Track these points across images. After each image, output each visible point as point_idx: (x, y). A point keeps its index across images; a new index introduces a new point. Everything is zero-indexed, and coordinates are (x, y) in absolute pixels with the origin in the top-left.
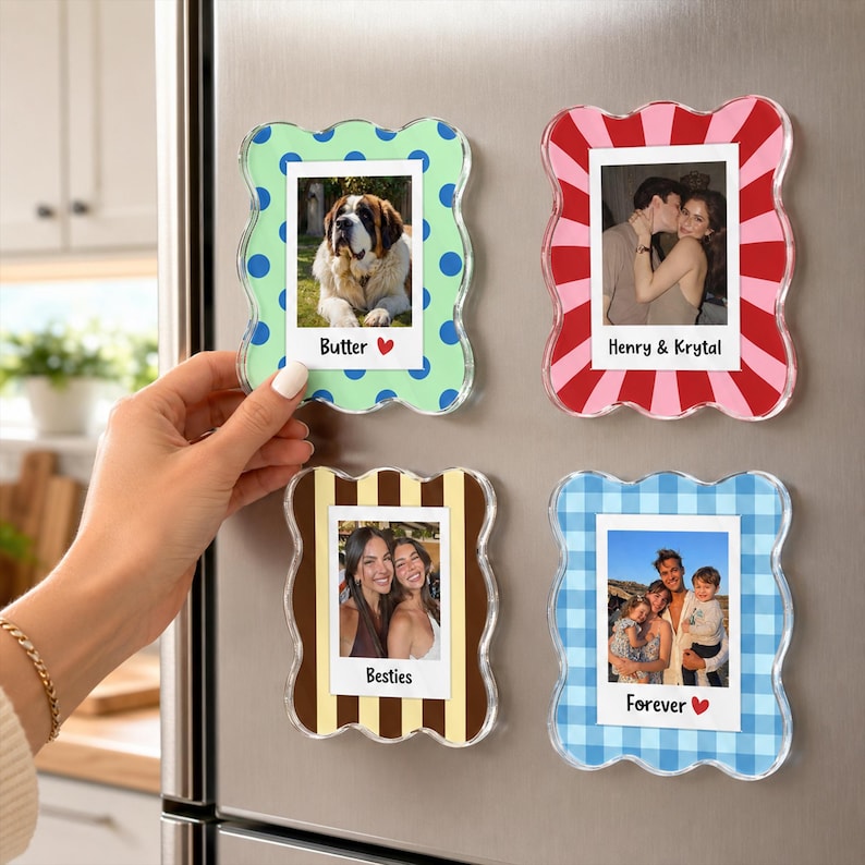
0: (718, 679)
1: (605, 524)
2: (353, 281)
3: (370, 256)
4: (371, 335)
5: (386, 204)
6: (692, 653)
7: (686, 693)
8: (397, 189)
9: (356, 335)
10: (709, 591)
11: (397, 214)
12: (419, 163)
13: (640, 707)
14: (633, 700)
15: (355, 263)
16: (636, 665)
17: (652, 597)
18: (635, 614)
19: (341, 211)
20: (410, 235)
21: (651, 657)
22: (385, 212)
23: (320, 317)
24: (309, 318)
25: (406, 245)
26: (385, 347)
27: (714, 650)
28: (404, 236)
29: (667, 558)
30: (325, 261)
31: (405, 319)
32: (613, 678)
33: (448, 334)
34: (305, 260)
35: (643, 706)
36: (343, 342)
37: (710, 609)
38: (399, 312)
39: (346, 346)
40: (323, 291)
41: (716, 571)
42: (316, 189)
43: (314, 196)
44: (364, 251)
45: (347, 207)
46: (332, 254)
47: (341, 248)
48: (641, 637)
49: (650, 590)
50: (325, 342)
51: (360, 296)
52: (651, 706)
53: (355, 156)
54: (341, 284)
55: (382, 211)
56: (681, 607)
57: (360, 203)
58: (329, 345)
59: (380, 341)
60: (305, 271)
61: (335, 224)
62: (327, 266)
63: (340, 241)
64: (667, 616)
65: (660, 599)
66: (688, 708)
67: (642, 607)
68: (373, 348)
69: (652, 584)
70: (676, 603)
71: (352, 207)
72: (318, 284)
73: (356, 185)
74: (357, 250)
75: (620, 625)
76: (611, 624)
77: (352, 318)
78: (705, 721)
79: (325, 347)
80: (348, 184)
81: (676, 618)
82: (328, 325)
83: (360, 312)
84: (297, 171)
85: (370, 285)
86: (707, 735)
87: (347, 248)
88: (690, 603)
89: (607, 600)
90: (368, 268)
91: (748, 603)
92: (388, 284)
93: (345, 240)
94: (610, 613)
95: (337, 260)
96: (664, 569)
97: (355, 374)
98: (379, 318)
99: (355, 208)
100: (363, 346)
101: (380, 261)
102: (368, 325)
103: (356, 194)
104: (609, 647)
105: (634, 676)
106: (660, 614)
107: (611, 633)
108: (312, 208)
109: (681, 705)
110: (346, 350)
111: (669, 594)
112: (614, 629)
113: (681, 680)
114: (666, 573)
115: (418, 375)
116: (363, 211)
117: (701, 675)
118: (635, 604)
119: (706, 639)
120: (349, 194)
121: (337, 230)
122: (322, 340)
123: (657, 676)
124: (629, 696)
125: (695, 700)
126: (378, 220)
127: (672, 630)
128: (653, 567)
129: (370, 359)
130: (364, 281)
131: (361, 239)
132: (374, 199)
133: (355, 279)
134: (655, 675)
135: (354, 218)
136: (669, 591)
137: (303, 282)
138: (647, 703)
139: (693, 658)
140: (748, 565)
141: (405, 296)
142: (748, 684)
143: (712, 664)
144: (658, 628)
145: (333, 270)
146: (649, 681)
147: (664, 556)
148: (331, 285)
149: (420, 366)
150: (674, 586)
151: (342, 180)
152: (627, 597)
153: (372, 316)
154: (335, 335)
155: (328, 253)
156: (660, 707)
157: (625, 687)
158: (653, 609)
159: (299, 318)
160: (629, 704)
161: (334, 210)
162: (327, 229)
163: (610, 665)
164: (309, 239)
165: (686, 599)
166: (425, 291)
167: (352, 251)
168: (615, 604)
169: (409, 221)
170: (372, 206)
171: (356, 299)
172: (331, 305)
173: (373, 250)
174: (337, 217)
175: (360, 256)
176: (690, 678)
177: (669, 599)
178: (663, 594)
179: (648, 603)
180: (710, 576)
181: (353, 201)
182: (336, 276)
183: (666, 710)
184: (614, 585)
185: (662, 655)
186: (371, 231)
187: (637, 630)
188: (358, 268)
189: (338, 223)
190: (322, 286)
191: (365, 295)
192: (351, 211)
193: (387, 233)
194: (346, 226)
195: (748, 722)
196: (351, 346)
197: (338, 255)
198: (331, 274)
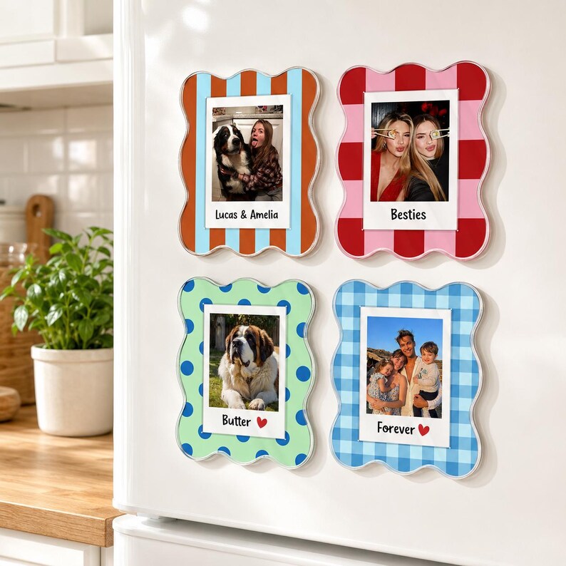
0: (435, 414)
1: (366, 313)
2: (242, 380)
3: (253, 365)
4: (253, 415)
5: (263, 332)
6: (420, 396)
7: (415, 422)
8: (270, 323)
9: (244, 414)
10: (430, 357)
11: (270, 339)
12: (284, 309)
13: (385, 430)
14: (381, 425)
15: (244, 368)
16: (385, 403)
17: (394, 360)
18: (384, 370)
19: (235, 335)
20: (278, 353)
21: (394, 398)
22: (263, 337)
23: (222, 402)
24: (216, 402)
25: (275, 359)
26: (262, 423)
27: (433, 395)
28: (274, 353)
29: (404, 335)
30: (226, 366)
31: (274, 406)
32: (369, 411)
33: (300, 419)
34: (214, 365)
35: (387, 429)
36: (236, 418)
37: (432, 369)
38: (270, 402)
39: (238, 420)
40: (224, 384)
41: (436, 345)
42: (220, 320)
43: (219, 325)
44: (249, 361)
45: (239, 333)
46: (230, 362)
47: (235, 359)
48: (388, 386)
49: (394, 354)
50: (225, 417)
51: (246, 389)
52: (392, 430)
53: (245, 302)
54: (235, 381)
55: (260, 337)
56: (413, 367)
57: (247, 331)
58: (227, 419)
59: (259, 419)
60: (214, 372)
61: (232, 344)
62: (227, 369)
63: (235, 355)
64: (404, 372)
65: (400, 361)
66: (416, 431)
67: (388, 366)
68: (254, 423)
69: (395, 352)
70: (409, 364)
71: (242, 333)
72: (222, 381)
73: (245, 319)
74: (245, 361)
75: (374, 377)
76: (368, 377)
77: (242, 403)
78: (426, 440)
79: (225, 420)
80: (240, 318)
81: (409, 374)
82: (227, 407)
83: (246, 400)
84: (209, 309)
85: (253, 383)
86: (428, 449)
87: (239, 359)
88: (419, 364)
89: (366, 361)
90: (252, 372)
91: (455, 365)
92: (264, 383)
93: (238, 354)
94: (368, 369)
95: (233, 366)
96: (403, 343)
97: (244, 439)
98: (258, 405)
99: (244, 333)
100: (248, 422)
101: (259, 369)
102: (251, 409)
103: (245, 325)
104: (367, 391)
105: (383, 410)
106: (400, 371)
107: (368, 382)
108: (219, 332)
109: (412, 429)
110: (238, 423)
111: (406, 359)
112: (370, 379)
113: (412, 413)
114: (403, 345)
115: (282, 442)
116: (249, 336)
117: (425, 411)
118: (384, 364)
119: (428, 388)
120: (240, 324)
121: (233, 347)
122: (224, 416)
123: (397, 410)
124: (379, 422)
125: (420, 426)
126: (258, 342)
127: (408, 381)
128: (395, 341)
129: (252, 430)
130: (249, 381)
131: (248, 354)
132: (256, 328)
133: (243, 378)
134: (396, 409)
135: (243, 339)
136: (406, 357)
137: (213, 379)
138: (391, 428)
139: (421, 400)
140: (455, 341)
141: (274, 391)
142: (455, 417)
143: (432, 404)
144: (398, 380)
145: (230, 372)
146: (392, 414)
147: (403, 334)
148: (229, 381)
149: (283, 437)
150: (408, 354)
151: (236, 316)
152: (379, 359)
153: (254, 403)
154: (232, 413)
155: (227, 361)
156: (399, 430)
157: (377, 417)
158: (395, 368)
159: (210, 401)
160: (379, 428)
161: (231, 334)
162: (227, 346)
163: (368, 403)
164: (216, 352)
165: (416, 362)
166: (287, 390)
167: (242, 361)
168: (371, 363)
169: (277, 344)
170: (254, 333)
171: (244, 392)
172: (229, 394)
173: (255, 361)
174: (233, 339)
175: (246, 365)
176: (418, 412)
177: (406, 362)
178: (401, 359)
179: (392, 364)
180: (432, 348)
181: (243, 329)
182: (232, 376)
183: (402, 433)
184: (371, 352)
185: (401, 398)
186: (253, 348)
187: (385, 380)
188: (245, 371)
189: (234, 342)
190: (224, 382)
191: (250, 389)
192: (242, 335)
193: (264, 351)
194: (239, 344)
195: (454, 442)
196: (241, 421)
197: (234, 363)
198: (229, 375)
